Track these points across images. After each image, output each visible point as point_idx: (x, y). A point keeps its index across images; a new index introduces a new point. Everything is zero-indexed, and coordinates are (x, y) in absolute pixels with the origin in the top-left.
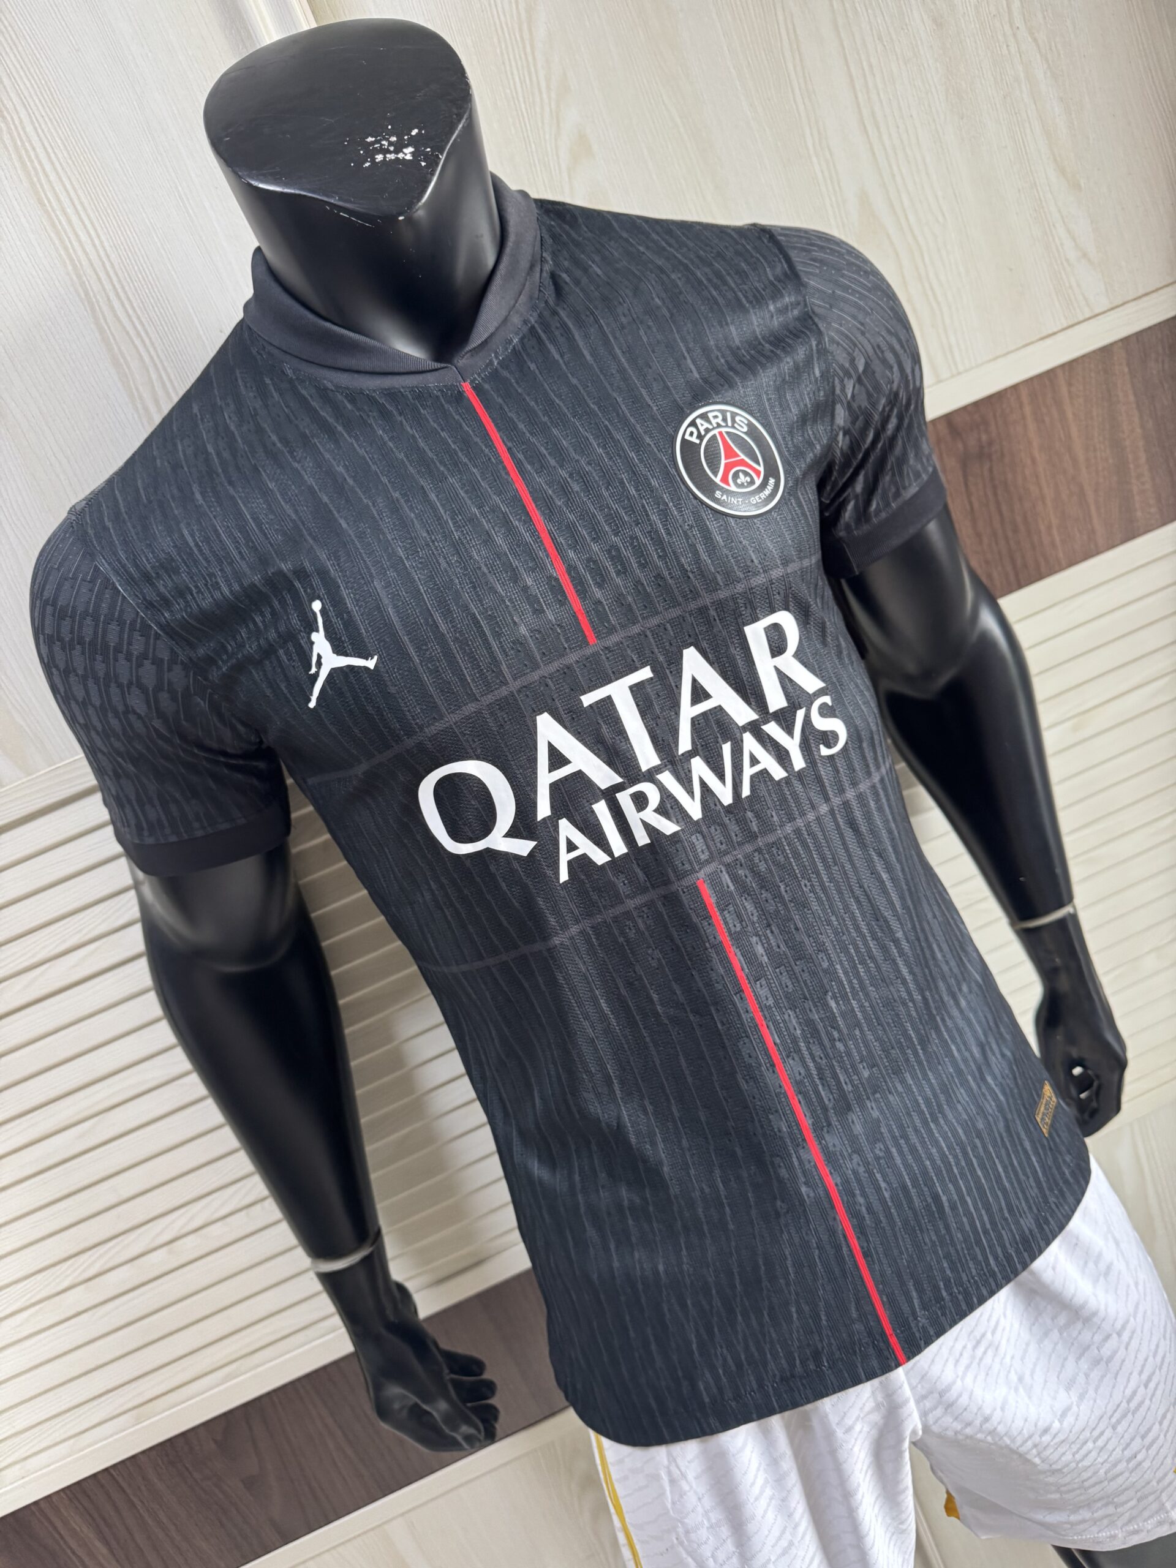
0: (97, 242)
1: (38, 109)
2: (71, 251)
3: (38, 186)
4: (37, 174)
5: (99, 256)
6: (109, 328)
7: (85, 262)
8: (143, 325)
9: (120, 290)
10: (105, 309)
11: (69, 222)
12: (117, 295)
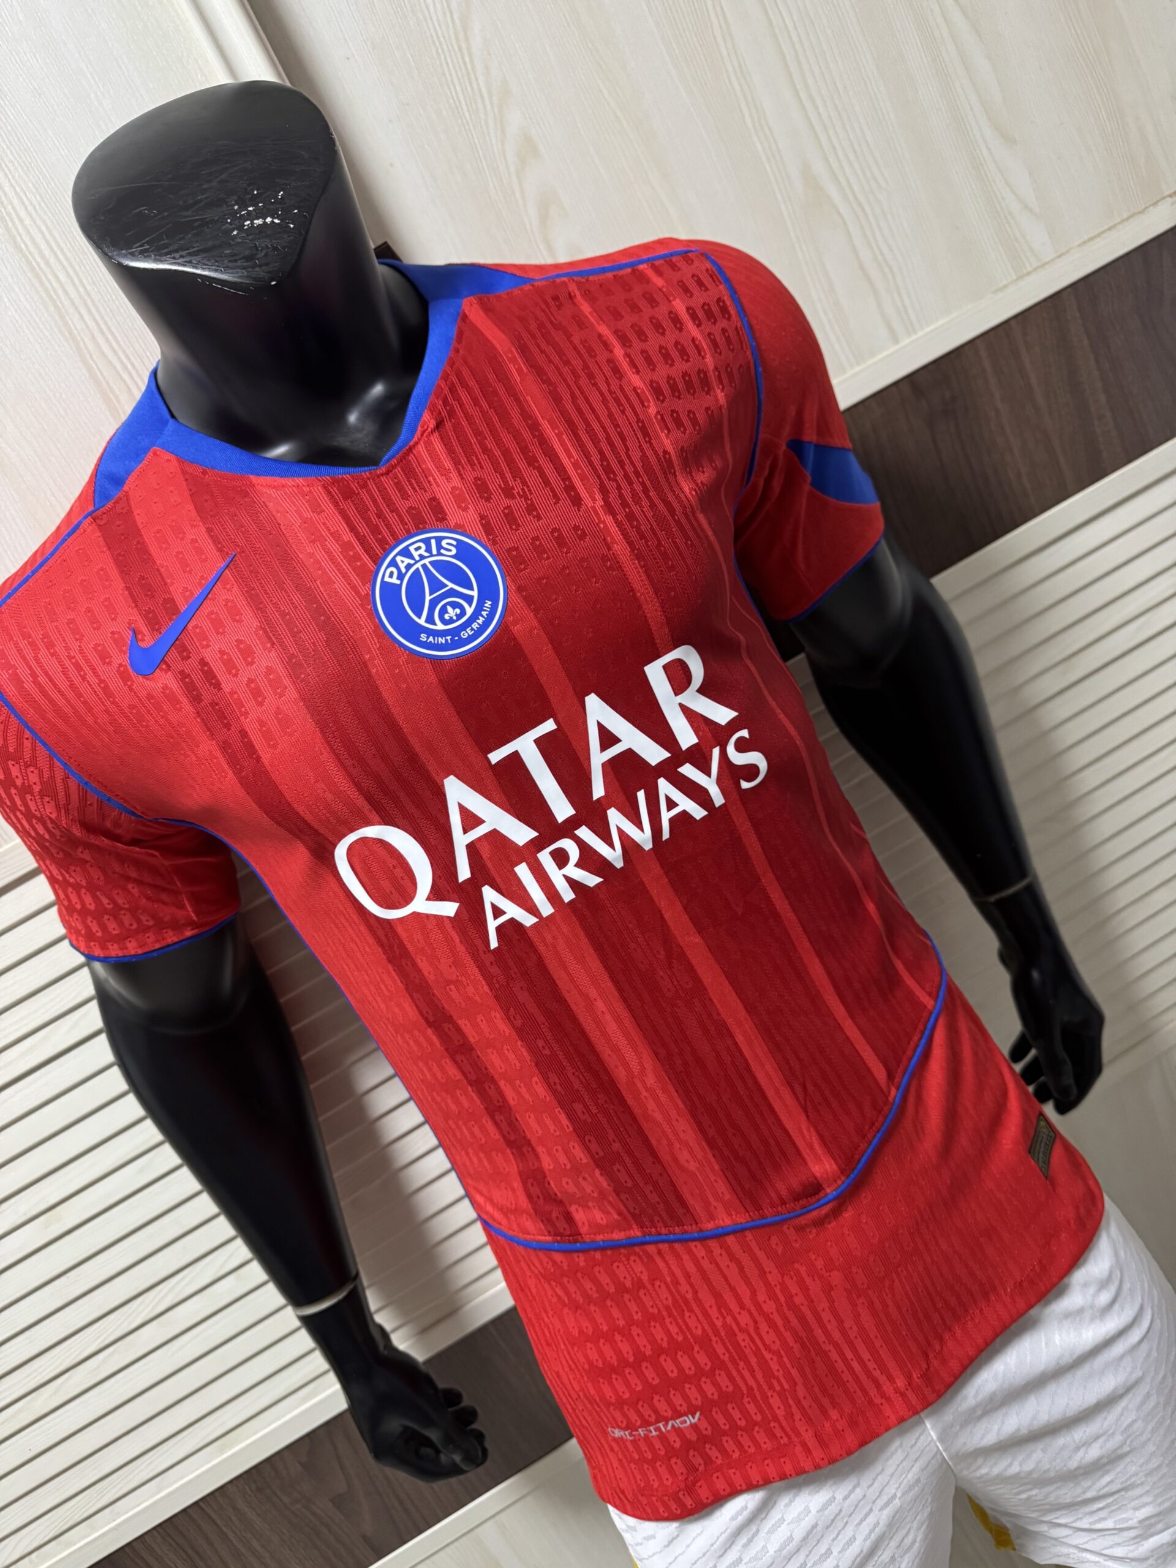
2: (52, 293)
3: (14, 232)
5: (80, 296)
6: (96, 365)
9: (103, 327)
10: (91, 346)
11: (47, 263)
12: (102, 333)
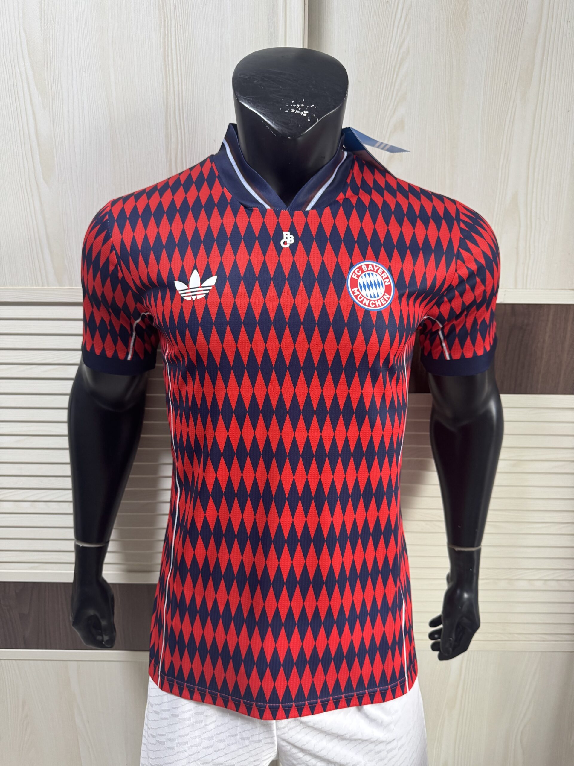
0: (180, 85)
1: (180, 22)
2: (168, 84)
3: (167, 53)
4: (168, 48)
5: (179, 91)
6: (170, 122)
7: (172, 91)
8: (184, 125)
10: (172, 113)
11: (173, 72)
12: (179, 109)
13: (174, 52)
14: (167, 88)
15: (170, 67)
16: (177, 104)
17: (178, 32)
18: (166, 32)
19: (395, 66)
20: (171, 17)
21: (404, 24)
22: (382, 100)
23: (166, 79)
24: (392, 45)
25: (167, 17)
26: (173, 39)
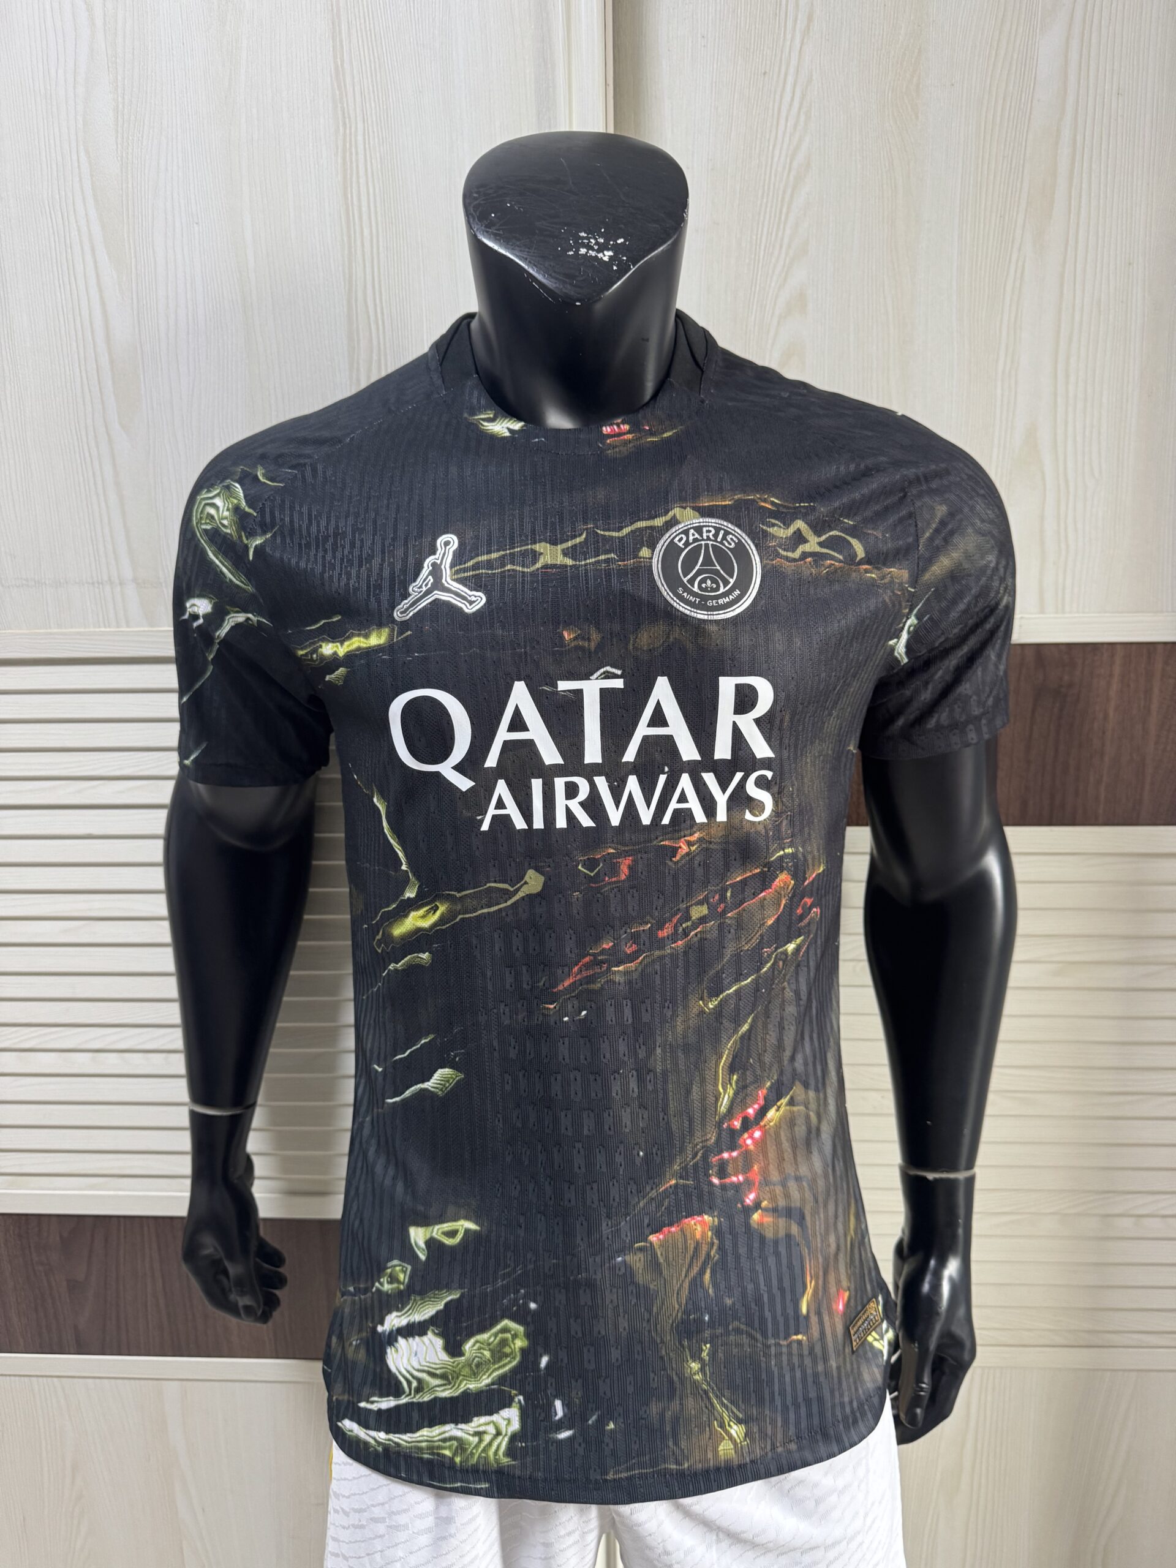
1: (372, 126)
2: (352, 240)
3: (348, 182)
4: (351, 173)
5: (371, 252)
6: (356, 307)
7: (359, 252)
8: (382, 315)
10: (359, 292)
11: (361, 217)
12: (374, 286)
13: (362, 181)
14: (350, 247)
15: (356, 208)
16: (369, 277)
17: (369, 143)
18: (348, 145)
19: (784, 192)
20: (356, 117)
21: (799, 113)
22: (761, 257)
23: (348, 228)
24: (777, 152)
25: (350, 118)
26: (361, 156)
